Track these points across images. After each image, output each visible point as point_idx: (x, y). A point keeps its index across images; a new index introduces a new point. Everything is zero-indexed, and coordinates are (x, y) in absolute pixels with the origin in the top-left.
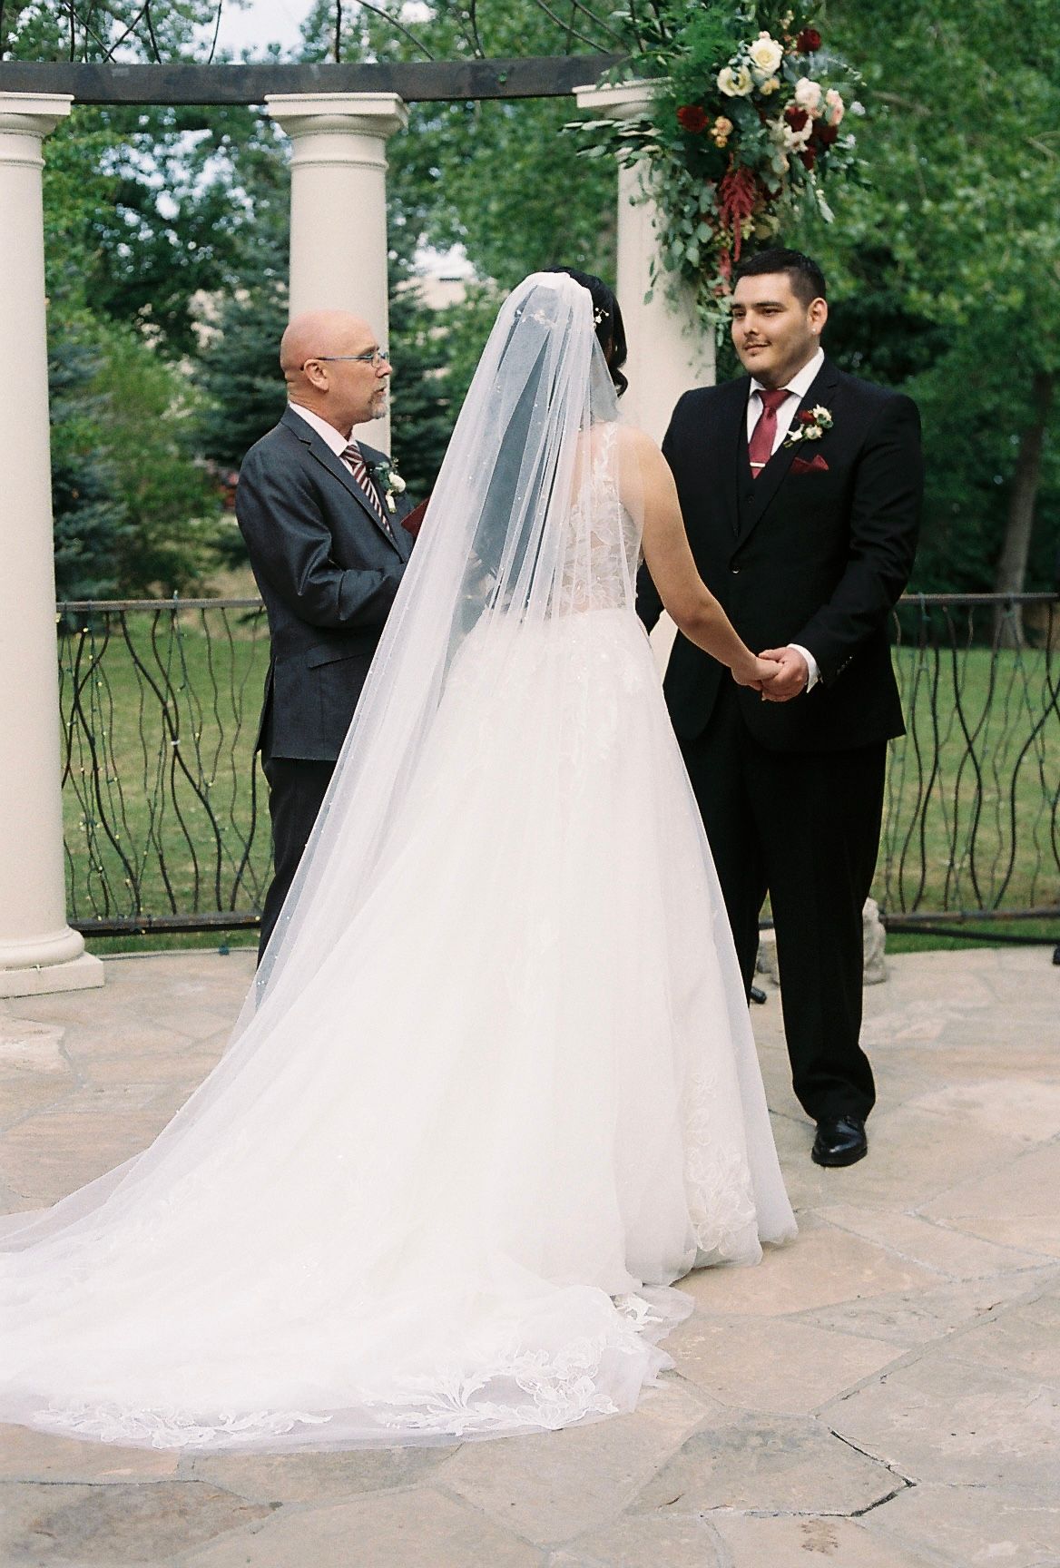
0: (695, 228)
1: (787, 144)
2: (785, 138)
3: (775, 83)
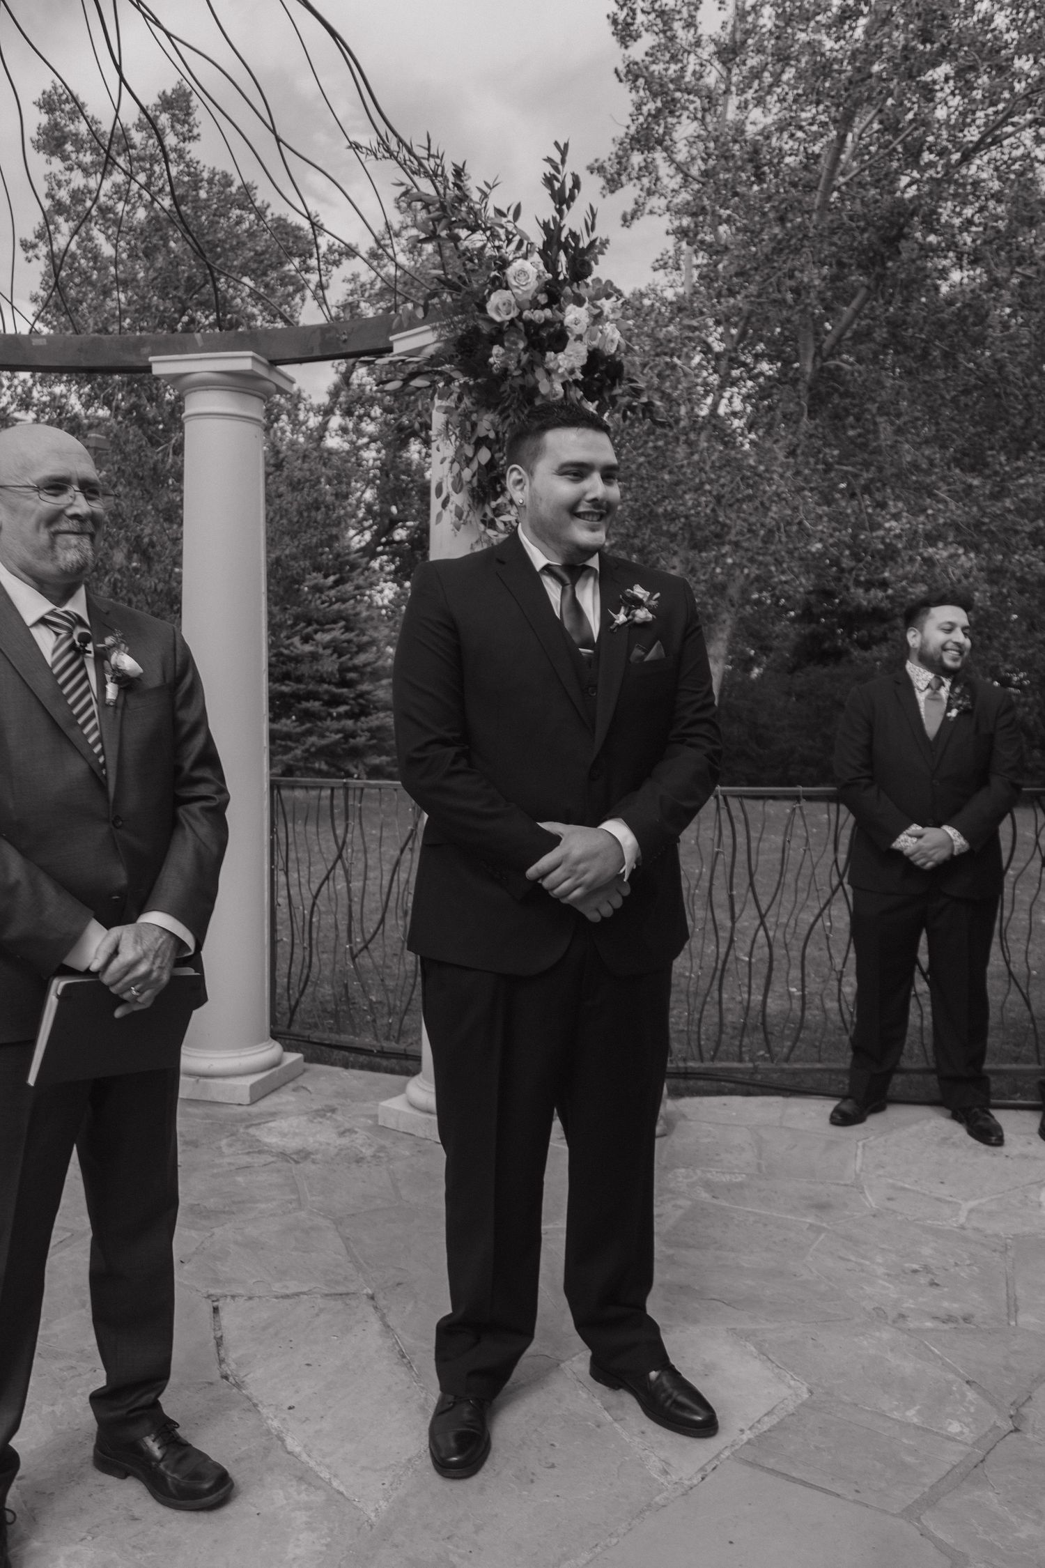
0: (475, 453)
1: (560, 371)
2: (559, 367)
3: (548, 313)
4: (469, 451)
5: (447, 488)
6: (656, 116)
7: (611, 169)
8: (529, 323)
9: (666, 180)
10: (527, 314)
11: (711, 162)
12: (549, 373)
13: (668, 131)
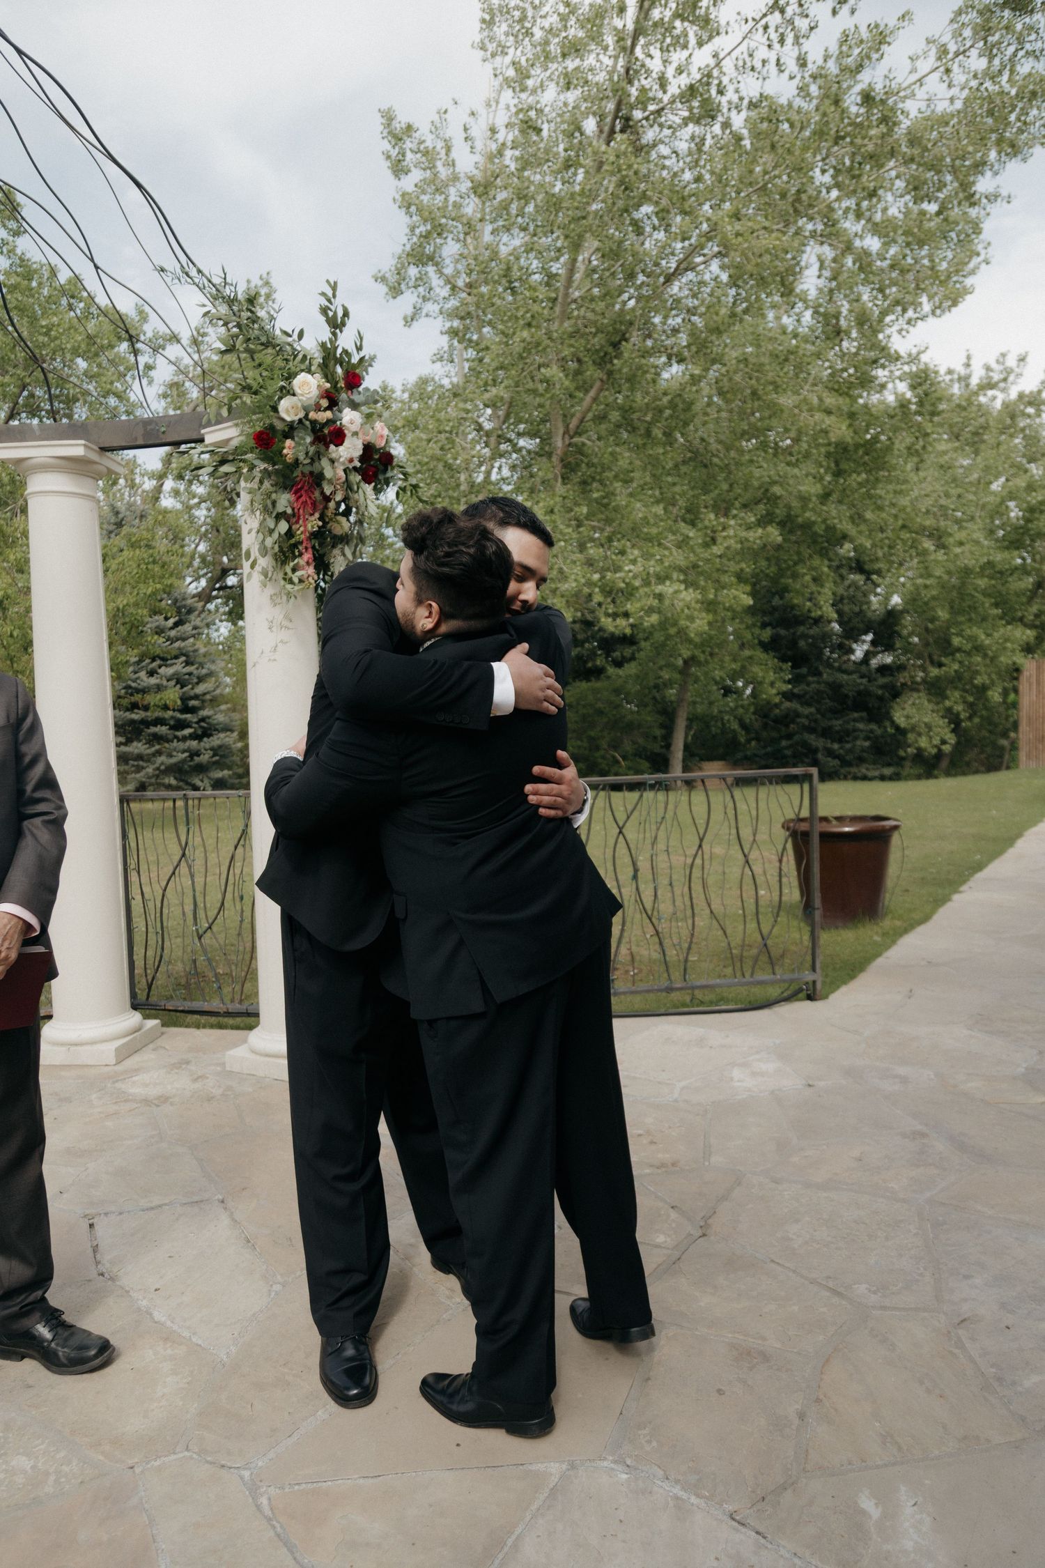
0: (276, 525)
1: (341, 460)
2: (340, 457)
3: (329, 414)
4: (271, 523)
5: (255, 553)
6: (427, 236)
7: (392, 279)
8: (314, 422)
9: (438, 290)
10: (312, 415)
11: (474, 276)
12: (332, 461)
13: (438, 248)
